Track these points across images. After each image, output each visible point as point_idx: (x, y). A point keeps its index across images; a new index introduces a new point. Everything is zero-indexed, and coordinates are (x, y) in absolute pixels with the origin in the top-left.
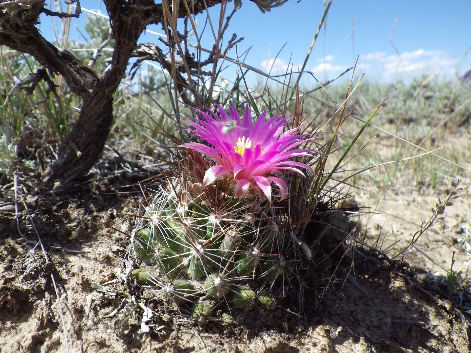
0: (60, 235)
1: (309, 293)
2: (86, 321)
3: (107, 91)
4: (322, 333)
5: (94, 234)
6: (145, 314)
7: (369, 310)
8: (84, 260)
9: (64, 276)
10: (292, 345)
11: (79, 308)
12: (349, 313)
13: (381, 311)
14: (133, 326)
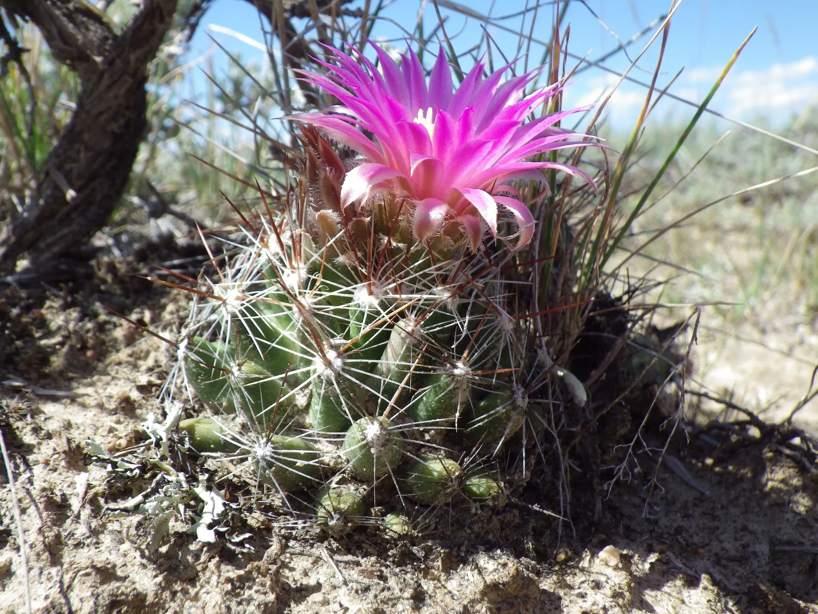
0: (23, 360)
1: (580, 485)
2: (73, 526)
3: (132, 57)
4: (614, 561)
5: (99, 360)
6: (207, 509)
7: (718, 528)
8: (75, 409)
9: (28, 438)
10: (545, 588)
11: (58, 499)
12: (672, 532)
13: (745, 529)
14: (178, 535)
